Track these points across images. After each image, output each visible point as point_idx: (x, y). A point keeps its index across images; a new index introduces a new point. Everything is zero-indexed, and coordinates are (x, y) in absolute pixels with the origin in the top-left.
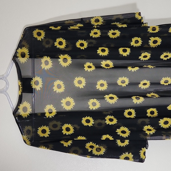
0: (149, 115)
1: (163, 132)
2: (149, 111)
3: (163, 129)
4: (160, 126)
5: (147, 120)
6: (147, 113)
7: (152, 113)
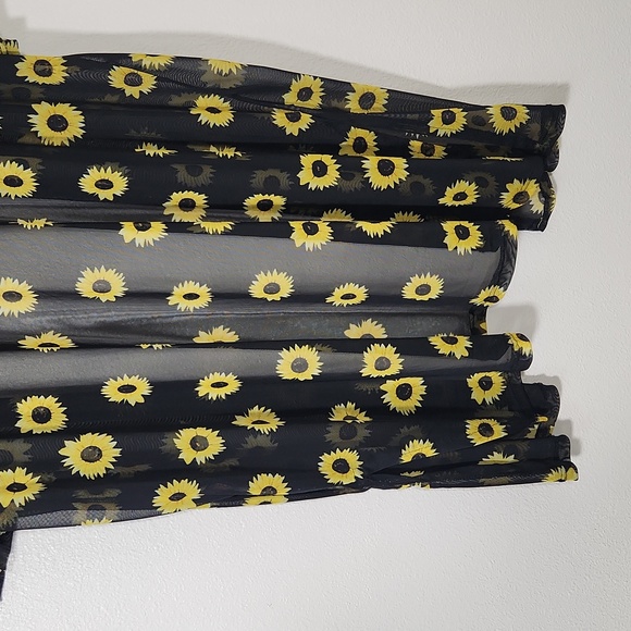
0: (26, 424)
1: (82, 494)
2: (25, 408)
3: (80, 481)
4: (69, 469)
5: (18, 448)
6: (17, 417)
7: (42, 416)
